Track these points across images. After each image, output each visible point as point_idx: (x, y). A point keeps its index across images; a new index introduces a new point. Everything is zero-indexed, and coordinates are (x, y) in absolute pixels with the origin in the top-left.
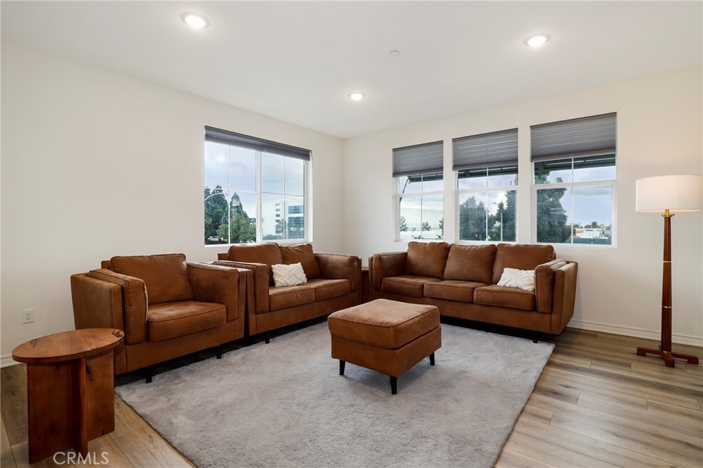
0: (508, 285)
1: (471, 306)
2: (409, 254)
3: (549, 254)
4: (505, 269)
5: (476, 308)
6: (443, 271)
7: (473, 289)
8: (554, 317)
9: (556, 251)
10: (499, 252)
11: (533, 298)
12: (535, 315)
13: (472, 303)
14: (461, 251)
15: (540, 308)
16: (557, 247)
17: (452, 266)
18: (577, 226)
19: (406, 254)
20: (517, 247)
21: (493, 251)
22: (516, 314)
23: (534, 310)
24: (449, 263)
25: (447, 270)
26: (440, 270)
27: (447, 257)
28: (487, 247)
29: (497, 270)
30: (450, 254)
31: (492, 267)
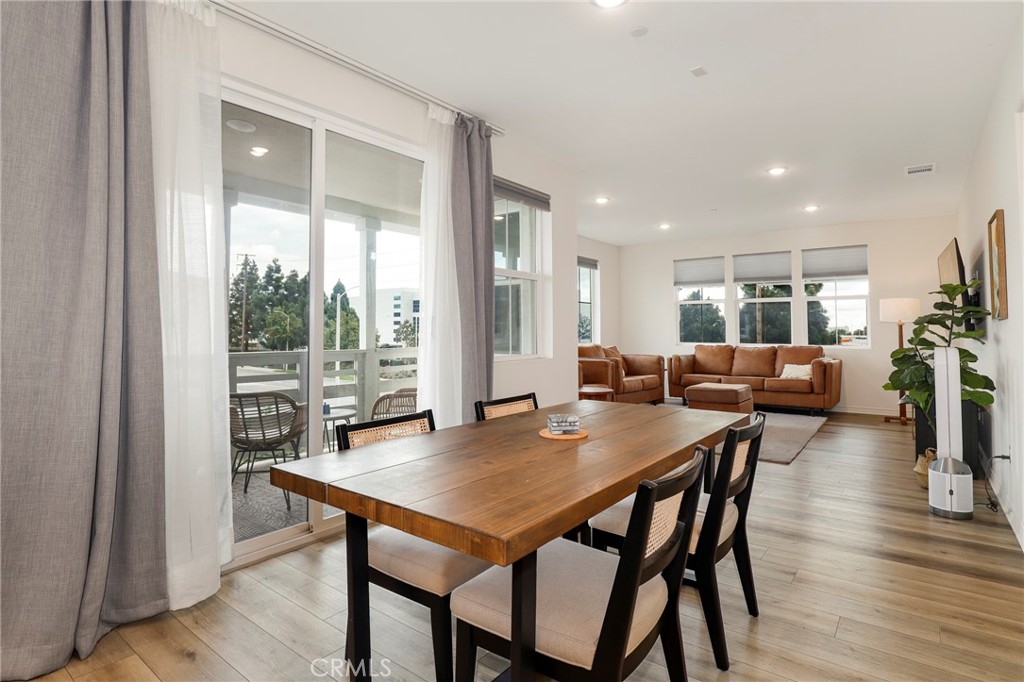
0: (789, 377)
1: (762, 393)
2: (698, 356)
3: (820, 352)
4: (786, 366)
5: (767, 394)
6: (731, 369)
7: (764, 381)
8: (827, 396)
9: (824, 351)
10: (779, 352)
11: (811, 384)
12: (812, 396)
13: (763, 390)
14: (745, 352)
15: (816, 390)
16: (825, 348)
17: (738, 364)
18: (842, 332)
19: (694, 356)
20: (794, 348)
21: (775, 352)
22: (798, 396)
23: (812, 392)
24: (735, 362)
25: (735, 369)
26: (728, 368)
27: (733, 357)
28: (769, 348)
29: (778, 366)
30: (736, 355)
31: (774, 365)
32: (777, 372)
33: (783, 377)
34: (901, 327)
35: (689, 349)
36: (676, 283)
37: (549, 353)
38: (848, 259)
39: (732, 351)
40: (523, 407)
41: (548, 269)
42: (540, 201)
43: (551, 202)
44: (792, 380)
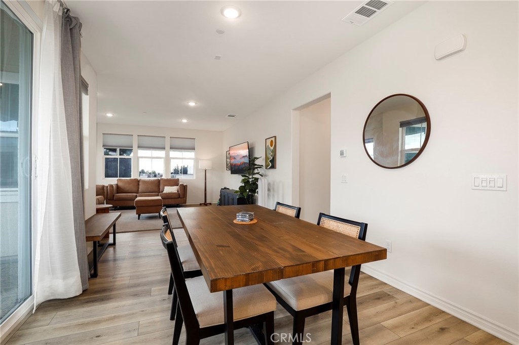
2: (120, 185)
3: (178, 181)
4: (165, 187)
10: (161, 182)
11: (178, 194)
12: (180, 199)
14: (144, 181)
15: (181, 197)
19: (118, 185)
20: (167, 179)
22: (173, 200)
23: (179, 197)
24: (140, 187)
25: (140, 190)
26: (137, 190)
27: (139, 184)
28: (156, 180)
29: (161, 188)
30: (140, 183)
31: (159, 187)
32: (161, 190)
33: (164, 192)
34: (206, 171)
35: (113, 181)
36: (104, 146)
38: (188, 143)
39: (136, 181)
42: (84, 87)
44: (169, 193)
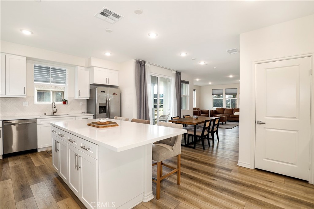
0: (235, 115)
4: (235, 112)
5: (231, 118)
7: (230, 115)
10: (234, 110)
13: (230, 117)
14: (227, 109)
17: (225, 112)
19: (216, 110)
20: (237, 109)
21: (232, 109)
22: (237, 118)
26: (223, 112)
29: (233, 113)
30: (225, 110)
35: (215, 109)
36: (212, 94)
37: (189, 109)
39: (224, 109)
40: (189, 116)
41: (189, 94)
42: (188, 83)
43: (189, 83)
